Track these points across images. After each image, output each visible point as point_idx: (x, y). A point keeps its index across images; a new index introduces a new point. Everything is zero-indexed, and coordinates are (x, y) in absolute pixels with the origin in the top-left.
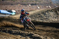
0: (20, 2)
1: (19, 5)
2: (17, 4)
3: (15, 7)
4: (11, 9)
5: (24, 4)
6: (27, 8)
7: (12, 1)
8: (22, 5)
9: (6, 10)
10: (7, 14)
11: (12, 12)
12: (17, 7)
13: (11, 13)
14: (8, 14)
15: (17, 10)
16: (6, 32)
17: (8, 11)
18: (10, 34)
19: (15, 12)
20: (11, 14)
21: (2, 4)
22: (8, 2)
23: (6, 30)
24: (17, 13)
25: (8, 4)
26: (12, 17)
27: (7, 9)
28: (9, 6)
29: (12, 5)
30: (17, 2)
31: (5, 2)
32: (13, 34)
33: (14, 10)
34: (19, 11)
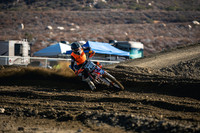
0: (158, 11)
1: (156, 22)
2: (149, 17)
3: (141, 28)
4: (128, 39)
5: (175, 18)
6: (185, 33)
7: (129, 8)
8: (166, 21)
9: (110, 41)
10: (112, 55)
11: (129, 49)
12: (150, 29)
13: (128, 54)
14: (115, 56)
15: (149, 40)
16: (110, 123)
17: (117, 46)
18: (127, 130)
19: (141, 50)
20: (127, 57)
21: (96, 21)
22: (117, 13)
23: (112, 116)
24: (150, 52)
25: (116, 20)
26: (129, 68)
27: (112, 37)
28: (120, 29)
29: (130, 21)
30: (150, 10)
31: (104, 11)
33: (139, 41)
34: (155, 44)
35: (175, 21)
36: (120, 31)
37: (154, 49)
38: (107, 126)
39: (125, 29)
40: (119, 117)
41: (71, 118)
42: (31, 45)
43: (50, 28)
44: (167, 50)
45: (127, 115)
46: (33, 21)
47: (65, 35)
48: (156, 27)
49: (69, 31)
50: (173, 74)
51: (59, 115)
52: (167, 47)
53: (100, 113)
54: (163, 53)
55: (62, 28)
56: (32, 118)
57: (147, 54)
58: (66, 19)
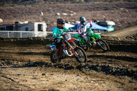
0: (123, 2)
1: (122, 9)
2: (118, 6)
3: (113, 13)
4: (105, 20)
5: (133, 6)
7: (106, 1)
8: (128, 8)
9: (95, 21)
10: (96, 30)
11: (106, 25)
12: (118, 13)
13: (105, 28)
14: (98, 30)
15: (118, 20)
16: (97, 70)
17: (99, 24)
18: (107, 74)
19: (113, 26)
20: (105, 30)
21: (86, 10)
22: (98, 4)
23: (98, 66)
24: (119, 27)
25: (98, 8)
26: (107, 37)
27: (95, 18)
29: (106, 9)
30: (118, 2)
31: (91, 3)
32: (114, 74)
33: (112, 20)
34: (122, 22)
35: (133, 8)
36: (100, 15)
37: (121, 25)
38: (94, 72)
39: (103, 14)
40: (101, 66)
41: (73, 68)
42: (47, 25)
43: (58, 14)
44: (129, 25)
45: (107, 65)
46: (48, 10)
47: (68, 18)
48: (122, 12)
49: (69, 16)
50: (133, 40)
51: (65, 66)
52: (129, 23)
53: (90, 64)
54: (126, 27)
55: (65, 14)
56: (50, 68)
57: (117, 28)
58: (68, 9)
